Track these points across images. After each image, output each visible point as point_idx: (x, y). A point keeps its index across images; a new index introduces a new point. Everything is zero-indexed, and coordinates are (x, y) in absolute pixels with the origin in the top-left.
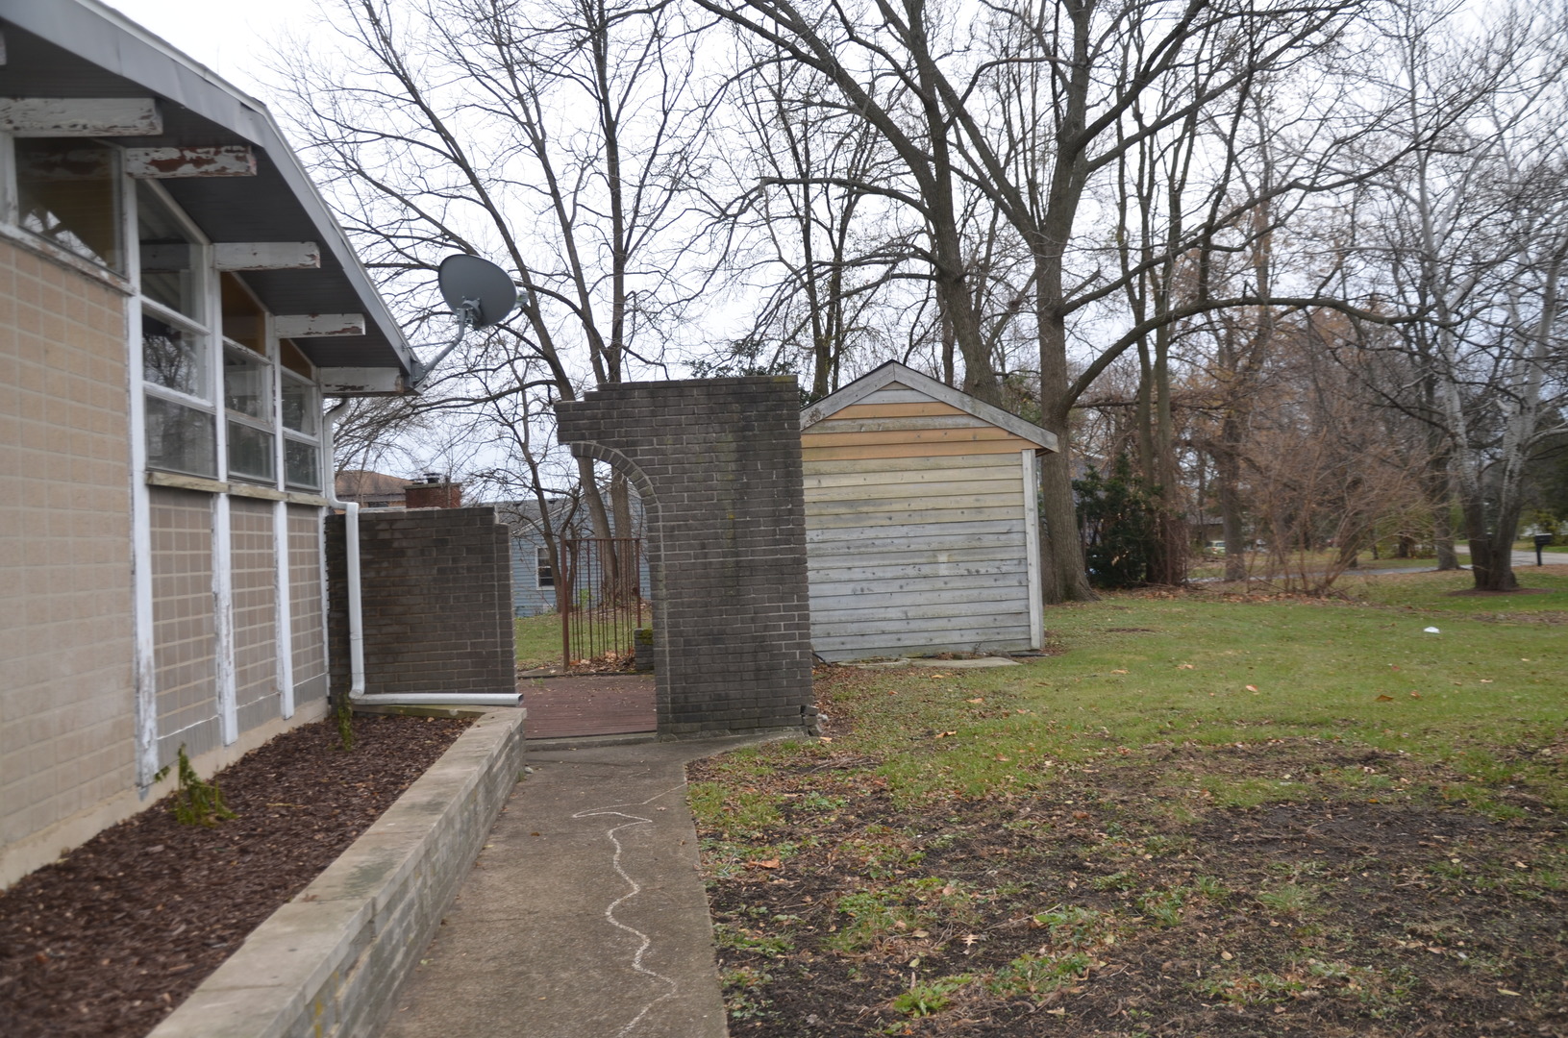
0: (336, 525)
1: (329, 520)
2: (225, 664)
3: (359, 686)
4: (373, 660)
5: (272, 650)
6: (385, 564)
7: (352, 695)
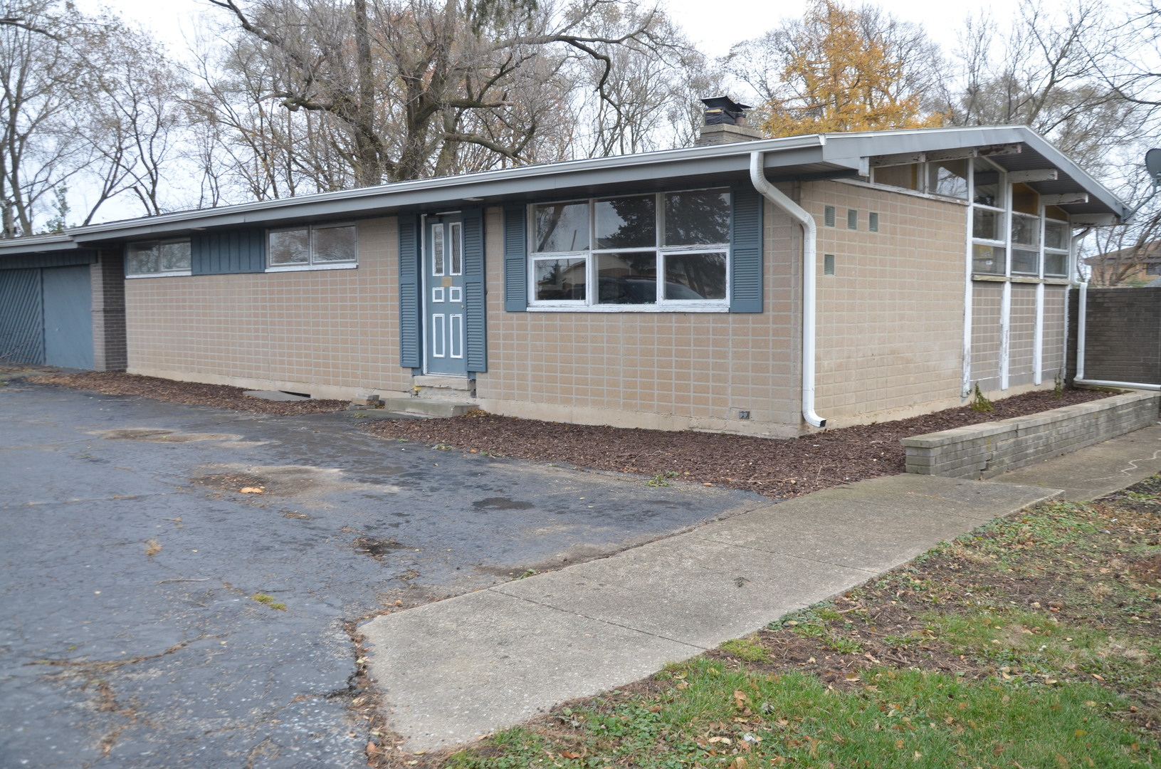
0: (1075, 294)
1: (1071, 292)
2: (1004, 355)
3: (1080, 376)
4: (1089, 363)
5: (1032, 352)
6: (1099, 315)
7: (1075, 379)
